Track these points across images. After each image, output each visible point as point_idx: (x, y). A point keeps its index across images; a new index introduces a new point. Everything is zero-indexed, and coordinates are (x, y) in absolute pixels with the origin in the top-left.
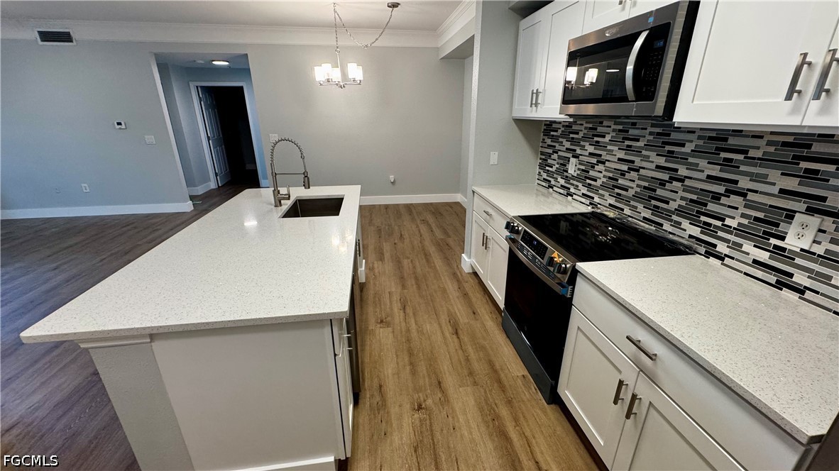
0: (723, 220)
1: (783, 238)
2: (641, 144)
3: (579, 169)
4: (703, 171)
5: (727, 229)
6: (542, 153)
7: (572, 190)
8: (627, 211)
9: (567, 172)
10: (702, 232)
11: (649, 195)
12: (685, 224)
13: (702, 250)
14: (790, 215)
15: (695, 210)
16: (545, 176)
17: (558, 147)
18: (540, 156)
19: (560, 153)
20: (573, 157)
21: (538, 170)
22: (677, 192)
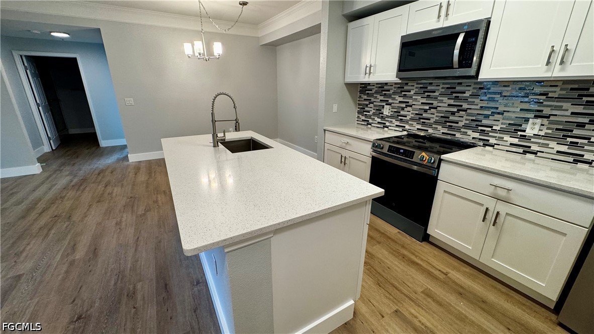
0: (492, 127)
1: (524, 131)
2: (437, 94)
3: (392, 111)
4: (478, 105)
5: (495, 131)
6: (359, 104)
7: (387, 124)
8: (430, 131)
9: (383, 114)
10: (480, 135)
11: (445, 121)
12: (470, 132)
13: (481, 143)
14: (527, 120)
15: (476, 124)
16: (363, 118)
17: (373, 100)
18: (358, 106)
19: (375, 103)
20: (386, 104)
21: (357, 115)
22: (463, 117)
